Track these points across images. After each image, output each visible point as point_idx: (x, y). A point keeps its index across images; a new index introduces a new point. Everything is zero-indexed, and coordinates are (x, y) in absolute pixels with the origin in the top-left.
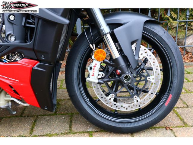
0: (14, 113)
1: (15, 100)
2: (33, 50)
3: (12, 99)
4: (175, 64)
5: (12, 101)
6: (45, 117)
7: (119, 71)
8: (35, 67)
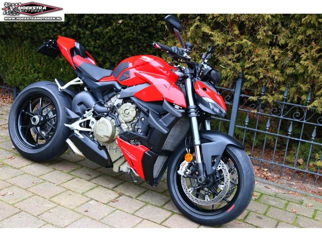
0: (135, 181)
1: (132, 169)
2: (148, 141)
3: (131, 168)
4: (243, 182)
5: (131, 169)
6: (153, 192)
7: (197, 173)
8: (146, 153)
